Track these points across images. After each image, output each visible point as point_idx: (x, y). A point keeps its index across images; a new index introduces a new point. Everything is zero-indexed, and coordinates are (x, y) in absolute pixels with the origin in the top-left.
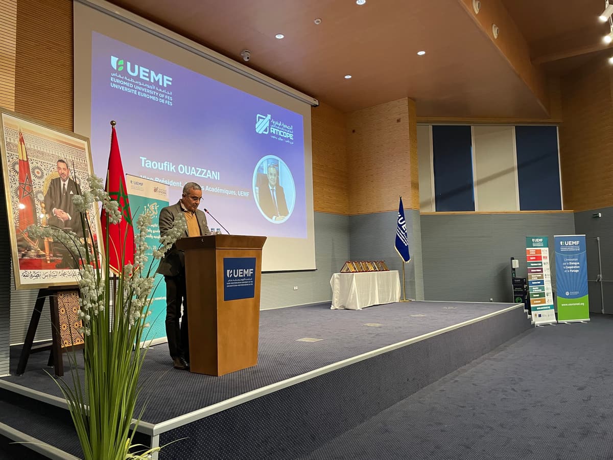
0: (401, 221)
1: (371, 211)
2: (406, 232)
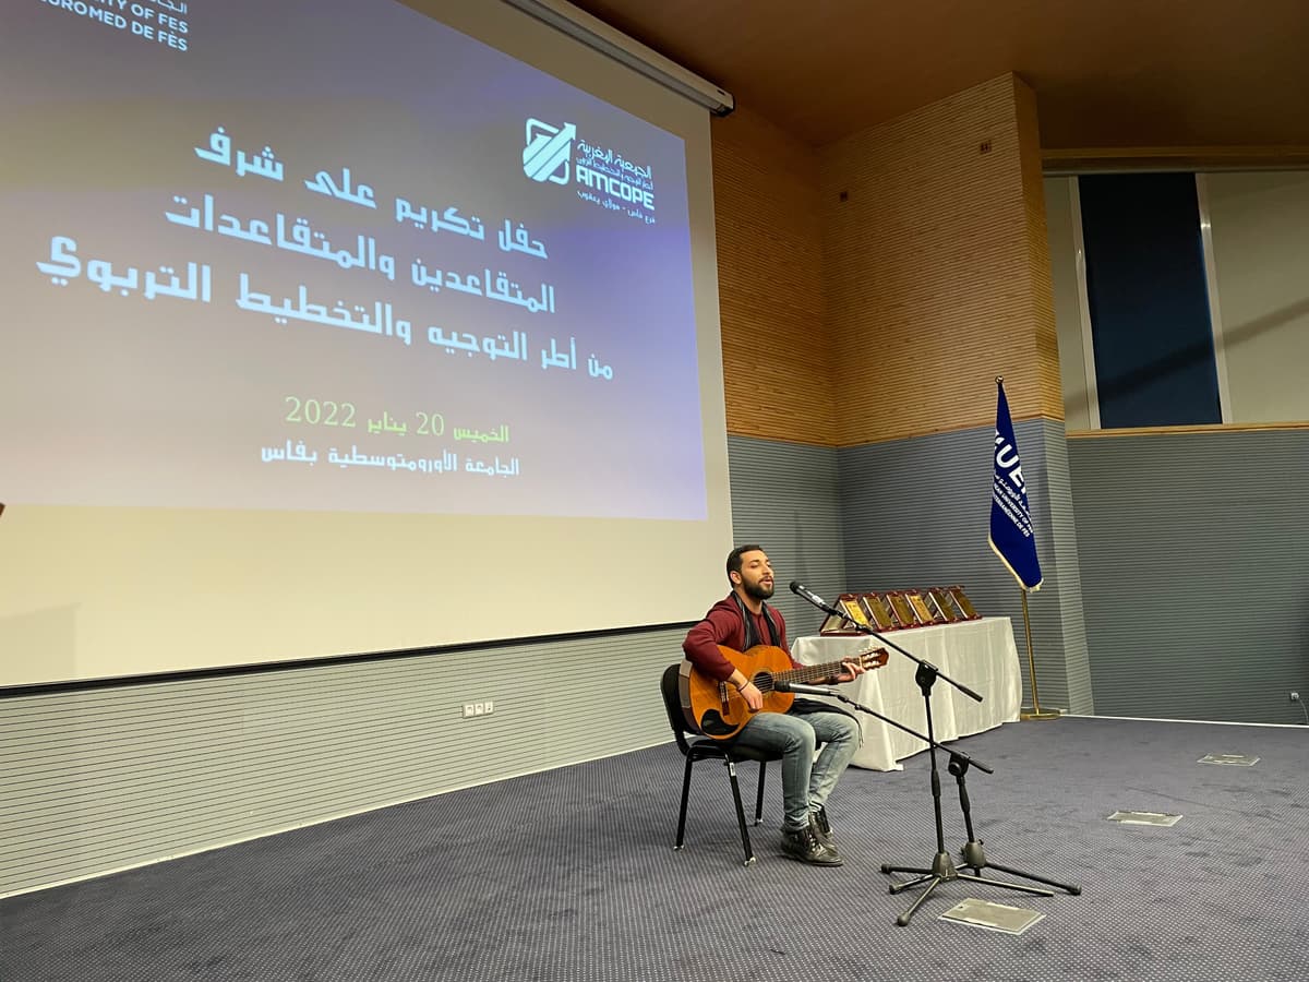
0: (1006, 458)
1: (906, 429)
2: (1023, 491)
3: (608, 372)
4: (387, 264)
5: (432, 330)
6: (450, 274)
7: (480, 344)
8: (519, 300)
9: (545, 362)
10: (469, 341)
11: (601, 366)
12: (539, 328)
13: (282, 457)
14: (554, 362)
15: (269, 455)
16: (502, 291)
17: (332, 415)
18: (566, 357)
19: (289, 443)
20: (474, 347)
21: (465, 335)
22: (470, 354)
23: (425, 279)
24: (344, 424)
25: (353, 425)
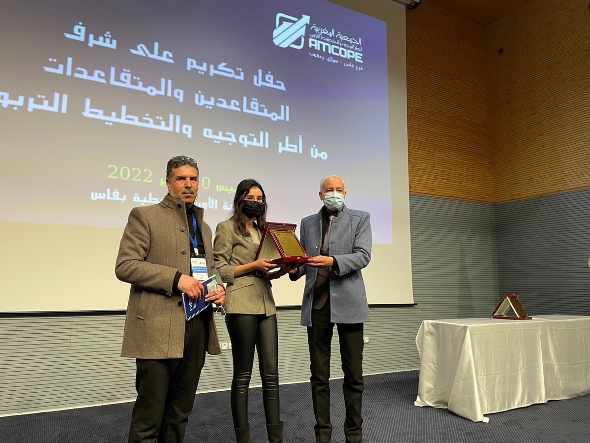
3: (324, 156)
4: (179, 94)
5: (205, 130)
6: (220, 99)
7: (237, 138)
8: (265, 114)
9: (281, 149)
10: (230, 136)
11: (319, 152)
12: (277, 130)
13: (104, 197)
14: (287, 149)
15: (95, 196)
16: (255, 108)
17: (138, 176)
18: (295, 147)
19: (109, 190)
20: (233, 140)
21: (227, 133)
22: (230, 144)
23: (203, 102)
24: (145, 181)
25: (151, 181)
